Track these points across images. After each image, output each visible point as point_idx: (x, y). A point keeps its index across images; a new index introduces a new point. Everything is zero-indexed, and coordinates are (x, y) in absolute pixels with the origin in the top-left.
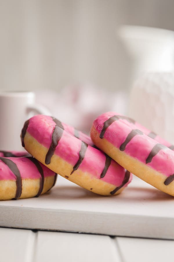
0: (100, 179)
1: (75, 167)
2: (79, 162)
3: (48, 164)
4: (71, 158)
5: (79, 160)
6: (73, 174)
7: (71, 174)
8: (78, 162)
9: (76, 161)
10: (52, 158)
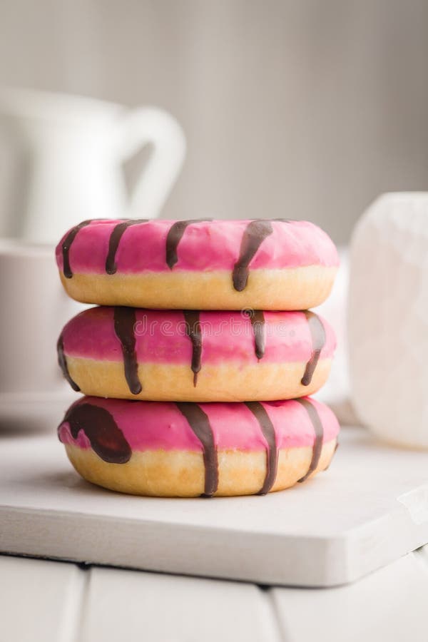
0: (258, 362)
1: (195, 365)
2: (196, 350)
3: (140, 392)
4: (176, 352)
5: (194, 348)
6: (198, 382)
7: (195, 386)
8: (194, 351)
9: (189, 353)
10: (139, 374)
